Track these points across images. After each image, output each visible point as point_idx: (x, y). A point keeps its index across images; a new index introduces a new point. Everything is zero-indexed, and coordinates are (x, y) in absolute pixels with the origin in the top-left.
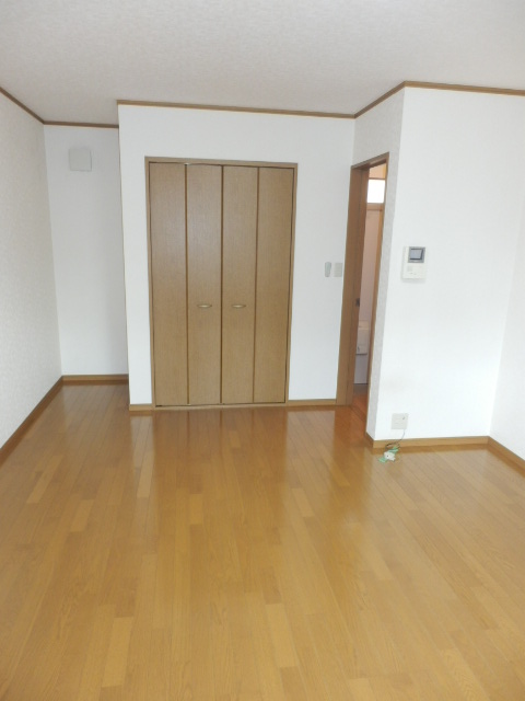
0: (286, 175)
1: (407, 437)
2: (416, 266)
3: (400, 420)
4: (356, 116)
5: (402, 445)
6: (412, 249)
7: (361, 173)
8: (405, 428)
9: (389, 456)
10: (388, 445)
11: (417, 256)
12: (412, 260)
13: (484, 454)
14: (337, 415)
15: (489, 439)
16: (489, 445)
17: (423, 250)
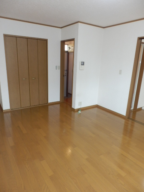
0: (44, 42)
1: (82, 107)
2: (82, 66)
3: (80, 103)
4: (61, 28)
5: (82, 109)
6: (82, 62)
7: (63, 43)
8: (81, 105)
9: (80, 112)
10: (78, 110)
11: (83, 64)
12: (82, 65)
13: (96, 109)
14: (60, 105)
15: (97, 105)
16: (97, 106)
17: (84, 62)
